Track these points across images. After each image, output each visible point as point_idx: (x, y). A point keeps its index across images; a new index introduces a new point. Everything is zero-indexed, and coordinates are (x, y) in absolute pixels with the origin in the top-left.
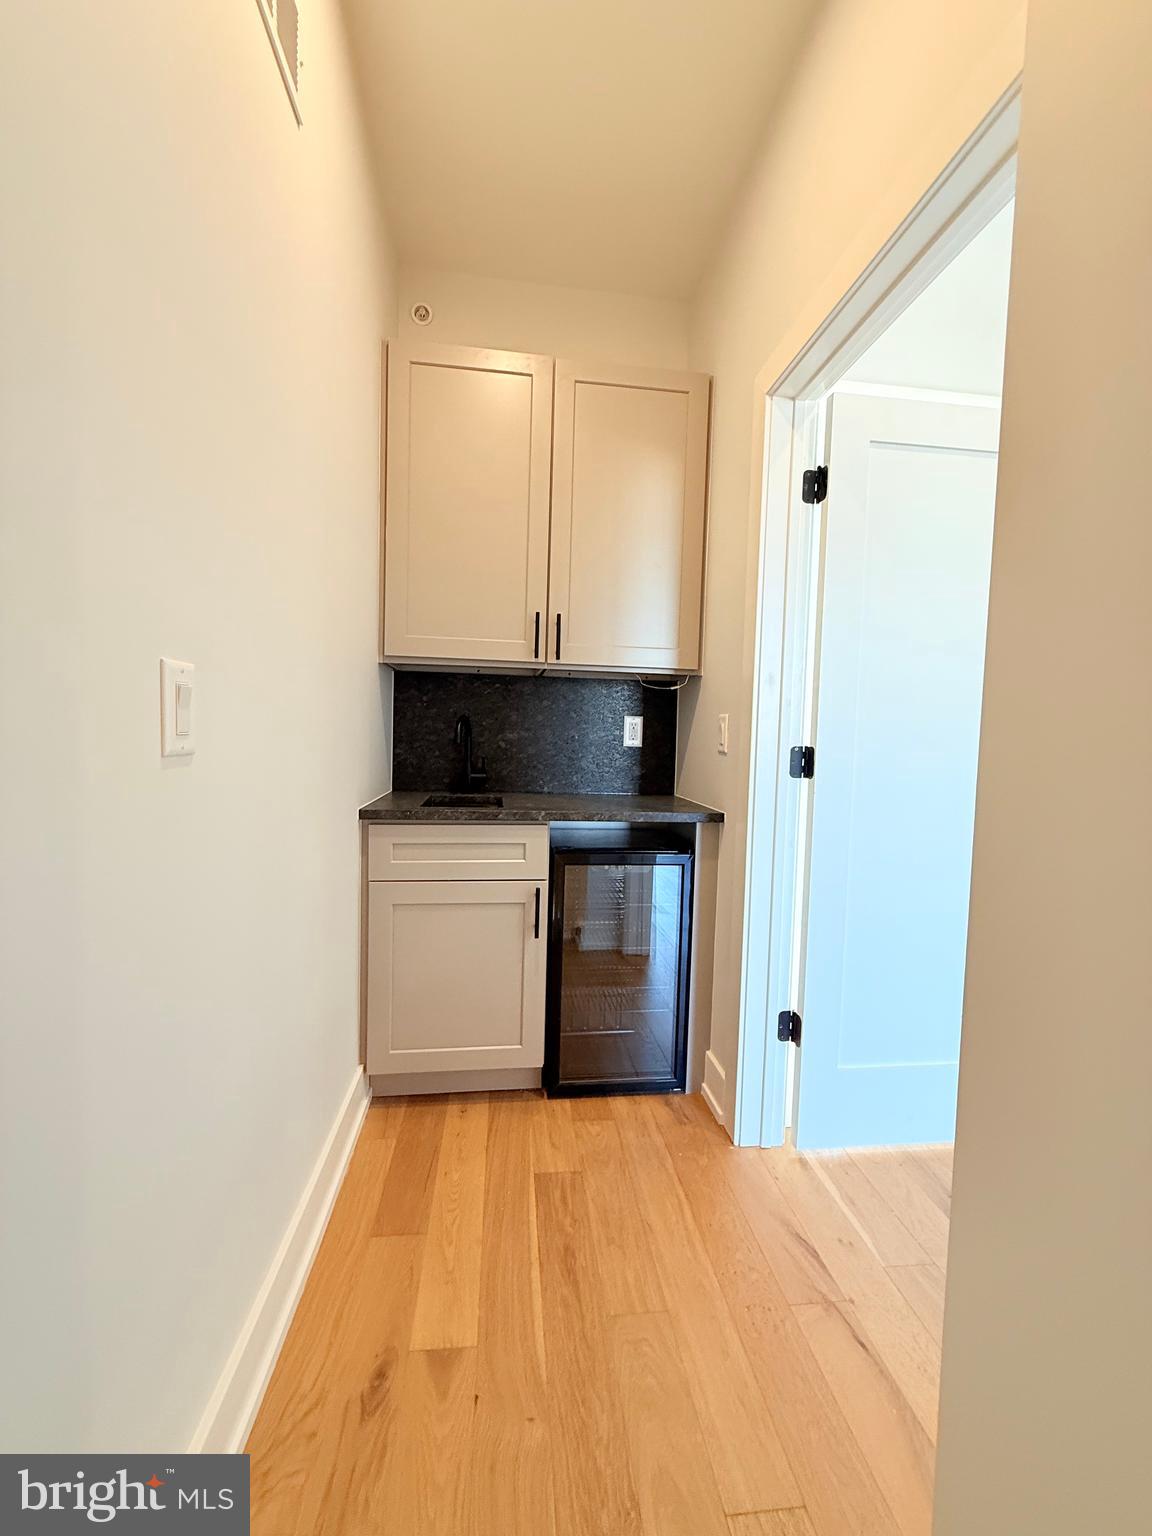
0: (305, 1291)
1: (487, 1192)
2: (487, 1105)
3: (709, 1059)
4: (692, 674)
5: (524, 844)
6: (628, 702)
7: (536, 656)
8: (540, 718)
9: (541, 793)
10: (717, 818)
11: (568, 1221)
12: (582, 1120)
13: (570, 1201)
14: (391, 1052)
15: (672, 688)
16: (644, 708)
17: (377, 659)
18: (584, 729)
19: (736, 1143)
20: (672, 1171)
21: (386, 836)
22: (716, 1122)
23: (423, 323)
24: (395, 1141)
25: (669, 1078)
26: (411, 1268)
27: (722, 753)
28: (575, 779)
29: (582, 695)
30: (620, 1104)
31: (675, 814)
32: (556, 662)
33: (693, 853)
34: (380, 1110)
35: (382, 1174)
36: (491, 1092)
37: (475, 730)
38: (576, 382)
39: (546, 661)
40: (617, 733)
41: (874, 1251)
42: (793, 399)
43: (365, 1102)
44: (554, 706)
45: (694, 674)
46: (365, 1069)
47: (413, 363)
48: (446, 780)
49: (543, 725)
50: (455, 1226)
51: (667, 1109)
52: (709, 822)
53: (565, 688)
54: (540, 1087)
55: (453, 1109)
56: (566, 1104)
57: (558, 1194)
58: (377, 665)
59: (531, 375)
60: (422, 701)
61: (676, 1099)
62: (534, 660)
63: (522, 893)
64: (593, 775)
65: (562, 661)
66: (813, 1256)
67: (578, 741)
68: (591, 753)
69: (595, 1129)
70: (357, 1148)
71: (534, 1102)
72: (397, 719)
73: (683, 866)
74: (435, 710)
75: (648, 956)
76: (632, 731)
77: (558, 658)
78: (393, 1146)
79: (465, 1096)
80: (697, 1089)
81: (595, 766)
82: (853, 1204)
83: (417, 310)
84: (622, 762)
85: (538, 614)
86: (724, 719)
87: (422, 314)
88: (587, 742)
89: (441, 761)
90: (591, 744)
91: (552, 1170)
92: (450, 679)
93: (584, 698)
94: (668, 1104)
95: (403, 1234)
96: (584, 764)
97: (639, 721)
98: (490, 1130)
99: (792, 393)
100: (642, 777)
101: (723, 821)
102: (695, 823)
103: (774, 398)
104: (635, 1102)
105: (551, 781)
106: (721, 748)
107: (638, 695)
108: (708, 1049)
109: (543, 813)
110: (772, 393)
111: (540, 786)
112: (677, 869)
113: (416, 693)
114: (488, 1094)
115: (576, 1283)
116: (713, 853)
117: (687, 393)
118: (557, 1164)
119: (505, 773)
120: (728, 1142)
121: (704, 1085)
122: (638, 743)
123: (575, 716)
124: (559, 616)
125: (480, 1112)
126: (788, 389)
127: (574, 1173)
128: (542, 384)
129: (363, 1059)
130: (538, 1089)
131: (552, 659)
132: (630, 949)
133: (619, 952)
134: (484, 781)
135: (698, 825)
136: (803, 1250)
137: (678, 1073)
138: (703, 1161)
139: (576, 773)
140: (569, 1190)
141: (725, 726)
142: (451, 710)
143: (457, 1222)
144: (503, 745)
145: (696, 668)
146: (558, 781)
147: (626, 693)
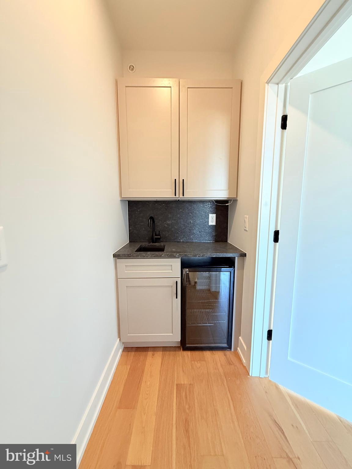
0: (93, 432)
1: (159, 391)
2: (162, 352)
3: (240, 340)
4: (233, 199)
5: (172, 265)
6: (210, 209)
7: (175, 195)
8: (179, 216)
9: (180, 242)
10: (244, 255)
11: (187, 407)
12: (194, 361)
13: (188, 398)
14: (128, 335)
15: (226, 205)
16: (216, 211)
17: (119, 199)
18: (195, 219)
19: (250, 375)
20: (226, 387)
21: (124, 263)
22: (243, 364)
23: (132, 72)
24: (129, 366)
25: (225, 345)
26: (130, 425)
27: (246, 230)
28: (192, 237)
29: (194, 207)
30: (207, 354)
31: (227, 254)
32: (183, 197)
33: (234, 267)
34: (125, 353)
35: (124, 381)
36: (163, 347)
37: (156, 221)
38: (188, 88)
39: (180, 197)
40: (207, 220)
41: (307, 432)
42: (278, 84)
43: (121, 351)
44: (184, 211)
45: (235, 199)
46: (120, 340)
47: (126, 87)
48: (147, 238)
49: (180, 218)
50: (147, 406)
51: (225, 357)
52: (241, 256)
53: (187, 205)
54: (180, 345)
55: (150, 353)
56: (189, 353)
57: (184, 394)
58: (120, 201)
59: (171, 87)
60: (137, 211)
61: (228, 353)
62: (175, 197)
63: (172, 282)
64: (198, 235)
65: (185, 196)
66: (282, 432)
67: (192, 223)
68: (197, 228)
69: (198, 365)
70: (117, 369)
71: (178, 352)
72: (129, 218)
73: (230, 272)
74: (142, 214)
75: (219, 292)
76: (212, 219)
77: (183, 196)
78: (129, 368)
79: (155, 349)
80: (236, 350)
81: (199, 232)
82: (297, 407)
83: (130, 67)
84: (209, 230)
85: (175, 180)
86: (246, 218)
87: (132, 68)
88: (196, 224)
89: (145, 232)
90: (197, 224)
91: (183, 383)
92: (147, 203)
93: (194, 208)
94: (225, 355)
95: (129, 408)
96: (195, 232)
97: (214, 215)
98: (162, 364)
99: (277, 81)
100: (216, 236)
101: (246, 256)
102: (235, 257)
103: (269, 84)
104: (213, 354)
105: (183, 238)
106: (245, 229)
107: (214, 206)
108: (240, 336)
109: (178, 254)
110: (268, 82)
111: (179, 239)
112: (228, 273)
113: (136, 208)
114: (162, 348)
115: (189, 438)
116: (242, 267)
117: (232, 88)
118: (184, 381)
119: (167, 235)
120: (247, 373)
121: (238, 348)
122: (214, 223)
123: (191, 214)
124: (183, 180)
125: (159, 355)
126: (275, 80)
127: (191, 384)
128: (175, 90)
129: (119, 336)
130: (179, 347)
131: (181, 196)
132: (213, 289)
133: (209, 290)
134: (160, 239)
135: (236, 257)
136: (277, 429)
137: (229, 344)
138: (238, 382)
139: (192, 235)
140: (188, 392)
141: (247, 220)
142: (148, 214)
143: (148, 404)
144: (166, 226)
145: (236, 197)
146: (186, 238)
147: (210, 206)
